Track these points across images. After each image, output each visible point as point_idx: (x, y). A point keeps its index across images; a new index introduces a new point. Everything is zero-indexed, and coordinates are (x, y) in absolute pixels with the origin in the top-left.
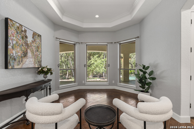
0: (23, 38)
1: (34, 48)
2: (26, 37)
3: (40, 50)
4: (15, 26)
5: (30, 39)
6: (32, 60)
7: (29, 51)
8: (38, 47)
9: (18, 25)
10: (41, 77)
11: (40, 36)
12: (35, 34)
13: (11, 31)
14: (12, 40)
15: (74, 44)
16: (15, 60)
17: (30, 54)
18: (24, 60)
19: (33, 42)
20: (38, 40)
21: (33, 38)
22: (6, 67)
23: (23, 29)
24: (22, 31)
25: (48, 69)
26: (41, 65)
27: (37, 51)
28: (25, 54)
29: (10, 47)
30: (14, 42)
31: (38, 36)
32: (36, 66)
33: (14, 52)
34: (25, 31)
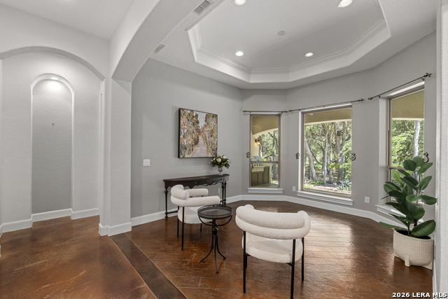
0: (194, 124)
1: (206, 133)
2: (198, 122)
3: (214, 135)
4: (187, 114)
5: (202, 123)
6: (205, 148)
7: (200, 138)
8: (212, 131)
9: (189, 112)
10: (215, 171)
11: (215, 116)
12: (208, 116)
13: (183, 120)
14: (184, 129)
15: (279, 115)
16: (186, 149)
17: (201, 141)
18: (195, 148)
19: (205, 126)
20: (212, 122)
21: (206, 121)
22: (179, 157)
23: (194, 114)
24: (193, 117)
25: (222, 159)
26: (216, 155)
27: (211, 136)
28: (196, 142)
29: (181, 136)
30: (185, 131)
31: (213, 117)
32: (210, 156)
33: (185, 141)
34: (197, 116)
